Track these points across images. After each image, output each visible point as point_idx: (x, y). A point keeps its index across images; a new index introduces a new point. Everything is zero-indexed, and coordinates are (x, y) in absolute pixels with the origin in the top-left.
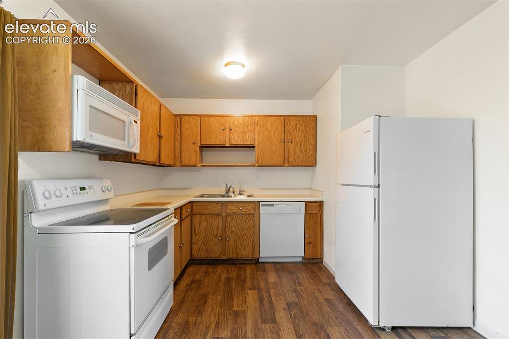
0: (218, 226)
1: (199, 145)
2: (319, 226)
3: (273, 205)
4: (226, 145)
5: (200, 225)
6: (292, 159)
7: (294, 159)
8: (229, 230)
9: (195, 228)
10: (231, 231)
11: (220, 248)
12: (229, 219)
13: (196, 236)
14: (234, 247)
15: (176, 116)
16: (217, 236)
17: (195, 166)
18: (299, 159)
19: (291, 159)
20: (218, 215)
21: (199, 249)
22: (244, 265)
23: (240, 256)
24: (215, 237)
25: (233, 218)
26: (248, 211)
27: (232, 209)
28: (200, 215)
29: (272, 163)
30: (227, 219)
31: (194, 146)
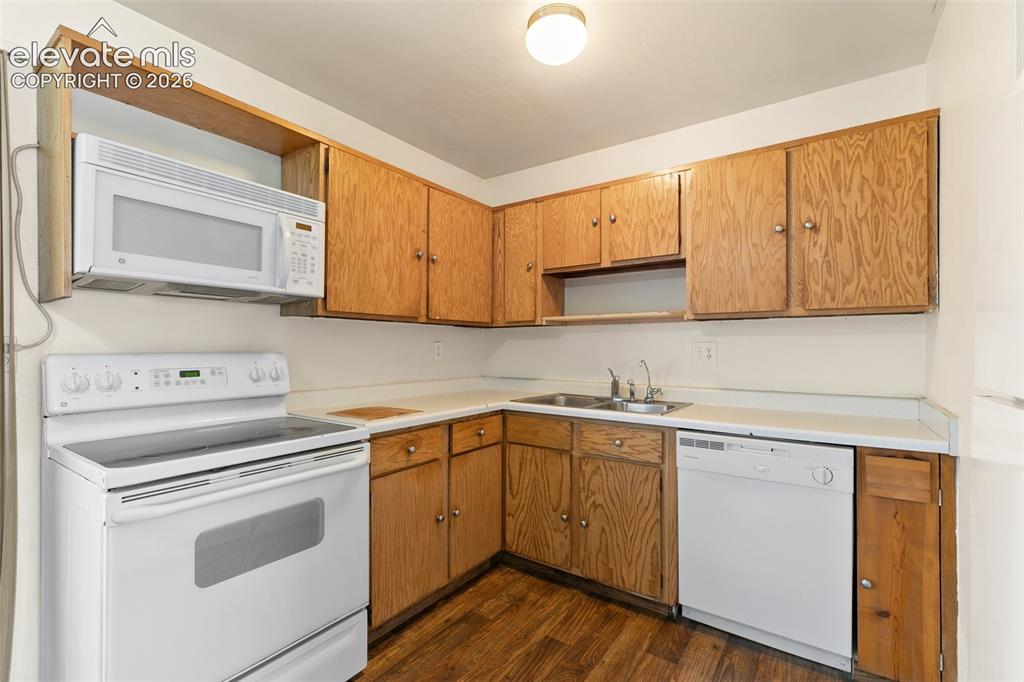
0: (561, 483)
1: (541, 271)
2: (931, 555)
3: (718, 446)
4: (603, 266)
5: (520, 471)
6: (819, 289)
7: (826, 287)
8: (587, 498)
9: (510, 477)
10: (594, 502)
11: (567, 542)
12: (588, 469)
13: (514, 498)
14: (600, 549)
15: (496, 210)
16: (558, 508)
18: (851, 288)
19: (815, 289)
20: (561, 452)
21: (520, 533)
22: (629, 613)
23: (616, 582)
24: (555, 511)
25: (598, 467)
26: (640, 453)
27: (596, 440)
28: (520, 447)
29: (739, 306)
30: (583, 468)
31: (528, 275)
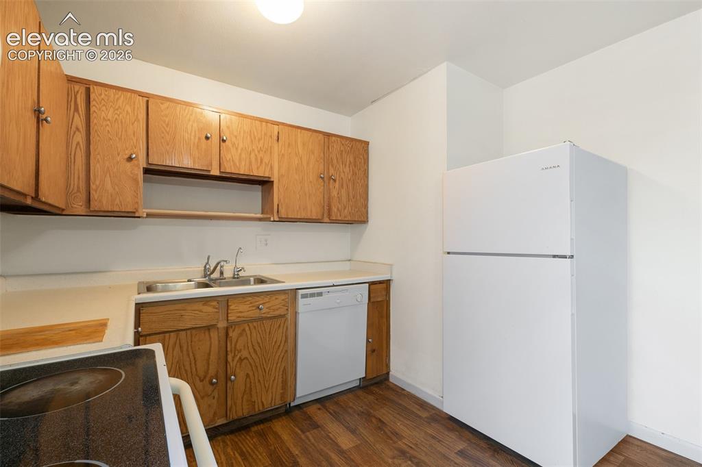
0: (209, 354)
1: (143, 164)
3: (320, 294)
4: (212, 173)
6: (336, 210)
7: (338, 209)
8: (233, 357)
10: (240, 358)
11: (215, 401)
12: (233, 334)
14: (245, 391)
16: (205, 377)
17: (131, 215)
18: (346, 211)
19: (334, 210)
20: (208, 328)
22: (267, 425)
23: (259, 408)
24: (202, 381)
25: (244, 330)
26: (274, 310)
27: (239, 311)
29: (303, 215)
30: (231, 334)
